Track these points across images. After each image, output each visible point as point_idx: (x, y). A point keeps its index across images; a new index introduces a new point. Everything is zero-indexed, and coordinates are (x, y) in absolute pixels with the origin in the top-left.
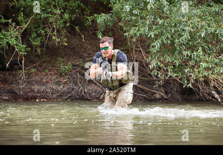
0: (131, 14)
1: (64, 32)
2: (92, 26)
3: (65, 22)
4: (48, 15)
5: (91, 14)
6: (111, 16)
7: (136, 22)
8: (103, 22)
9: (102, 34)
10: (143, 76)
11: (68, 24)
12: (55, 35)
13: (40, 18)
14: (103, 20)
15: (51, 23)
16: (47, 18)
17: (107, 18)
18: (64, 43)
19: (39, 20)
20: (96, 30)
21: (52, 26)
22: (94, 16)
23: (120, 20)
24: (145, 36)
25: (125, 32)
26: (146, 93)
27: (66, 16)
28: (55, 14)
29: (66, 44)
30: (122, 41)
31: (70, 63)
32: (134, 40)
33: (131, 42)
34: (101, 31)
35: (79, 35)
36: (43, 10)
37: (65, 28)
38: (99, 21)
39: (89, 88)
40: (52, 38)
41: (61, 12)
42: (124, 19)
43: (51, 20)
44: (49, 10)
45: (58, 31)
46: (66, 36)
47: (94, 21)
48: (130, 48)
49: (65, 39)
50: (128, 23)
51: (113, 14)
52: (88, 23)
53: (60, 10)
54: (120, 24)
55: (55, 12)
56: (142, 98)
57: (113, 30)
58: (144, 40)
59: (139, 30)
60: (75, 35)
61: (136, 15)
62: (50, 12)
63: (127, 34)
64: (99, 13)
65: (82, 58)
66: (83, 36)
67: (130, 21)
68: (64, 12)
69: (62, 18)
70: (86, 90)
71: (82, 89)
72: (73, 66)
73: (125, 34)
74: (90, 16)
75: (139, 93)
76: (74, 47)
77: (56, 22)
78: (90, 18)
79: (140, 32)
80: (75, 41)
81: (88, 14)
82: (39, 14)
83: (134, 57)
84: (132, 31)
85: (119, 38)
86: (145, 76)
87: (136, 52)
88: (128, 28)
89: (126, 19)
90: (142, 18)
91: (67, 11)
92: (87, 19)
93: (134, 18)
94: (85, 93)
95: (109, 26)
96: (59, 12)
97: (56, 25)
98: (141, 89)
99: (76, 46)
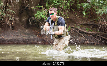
0: (99, 3)
1: (67, 12)
2: (80, 9)
3: (68, 7)
4: (60, 4)
5: (80, 3)
6: (89, 4)
7: (102, 7)
8: (86, 7)
9: (85, 12)
10: (105, 33)
11: (69, 8)
12: (63, 13)
13: (56, 5)
14: (85, 6)
15: (61, 8)
16: (59, 5)
17: (88, 5)
18: (67, 17)
19: (56, 6)
20: (82, 11)
21: (61, 9)
22: (81, 4)
23: (94, 5)
24: (106, 13)
25: (96, 11)
26: (106, 41)
27: (68, 4)
28: (63, 3)
29: (68, 17)
30: (95, 16)
31: (70, 26)
32: (101, 15)
33: (99, 16)
34: (85, 11)
35: (74, 13)
36: (58, 1)
37: (68, 10)
38: (83, 6)
39: (79, 38)
40: (61, 15)
41: (66, 2)
42: (96, 5)
43: (61, 6)
44: (60, 1)
45: (64, 11)
46: (68, 14)
47: (81, 6)
48: (98, 19)
49: (68, 15)
50: (97, 7)
51: (90, 3)
52: (78, 7)
53: (65, 1)
54: (94, 8)
55: (63, 2)
56: (104, 43)
57: (90, 11)
58: (105, 15)
59: (103, 10)
60: (72, 13)
61: (102, 3)
62: (61, 2)
63: (97, 12)
64: (84, 3)
65: (75, 24)
66: (76, 13)
67: (99, 6)
68: (67, 2)
69: (66, 5)
70: (77, 39)
71: (76, 39)
72: (72, 28)
73: (96, 12)
74: (79, 4)
75: (103, 41)
76: (72, 19)
77: (63, 7)
78: (79, 5)
79: (103, 11)
80: (72, 16)
81: (79, 3)
82: (55, 3)
83: (100, 24)
84: (99, 11)
85: (93, 14)
86: (106, 33)
87: (101, 21)
88: (97, 10)
89: (97, 5)
90: (104, 5)
91: (68, 2)
92: (78, 5)
93: (100, 5)
94: (77, 40)
95: (89, 8)
96: (65, 2)
97: (63, 8)
98: (104, 39)
99: (73, 18)
